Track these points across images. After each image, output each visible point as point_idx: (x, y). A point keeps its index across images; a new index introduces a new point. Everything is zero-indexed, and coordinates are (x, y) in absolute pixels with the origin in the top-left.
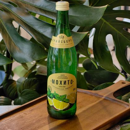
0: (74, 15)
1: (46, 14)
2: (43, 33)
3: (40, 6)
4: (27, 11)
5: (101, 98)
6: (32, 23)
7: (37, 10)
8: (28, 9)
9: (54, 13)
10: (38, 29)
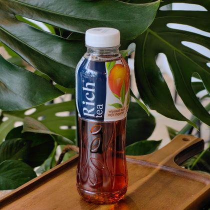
0: (103, 20)
1: (49, 19)
2: (47, 54)
3: (37, 5)
4: (13, 15)
5: (155, 169)
6: (24, 37)
7: (31, 13)
8: (14, 11)
9: (64, 16)
10: (37, 48)
